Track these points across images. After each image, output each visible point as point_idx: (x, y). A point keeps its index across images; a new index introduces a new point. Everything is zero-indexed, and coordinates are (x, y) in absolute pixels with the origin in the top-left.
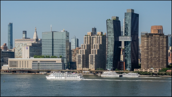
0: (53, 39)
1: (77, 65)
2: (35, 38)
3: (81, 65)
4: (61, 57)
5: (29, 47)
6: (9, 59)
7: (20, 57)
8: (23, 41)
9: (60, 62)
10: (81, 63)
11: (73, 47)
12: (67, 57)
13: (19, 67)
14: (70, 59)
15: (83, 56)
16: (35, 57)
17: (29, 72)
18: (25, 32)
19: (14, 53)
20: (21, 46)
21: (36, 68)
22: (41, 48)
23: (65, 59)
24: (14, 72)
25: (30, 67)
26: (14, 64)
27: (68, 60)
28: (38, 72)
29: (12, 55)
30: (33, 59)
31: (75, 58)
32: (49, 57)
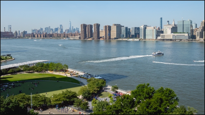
0: (183, 24)
1: (196, 36)
2: (173, 24)
3: (199, 37)
4: (187, 33)
5: (171, 29)
6: (161, 34)
7: (166, 33)
8: (168, 25)
9: (187, 35)
10: (199, 36)
11: (194, 28)
12: (191, 33)
13: (166, 38)
14: (193, 34)
15: (200, 32)
16: (174, 33)
17: (171, 40)
18: (168, 22)
19: (163, 31)
20: (167, 28)
21: (174, 39)
22: (177, 29)
23: (190, 34)
24: (163, 40)
25: (171, 38)
26: (163, 36)
27: (192, 34)
28: (176, 40)
29: (162, 32)
30: (173, 34)
31: (196, 33)
32: (181, 33)
